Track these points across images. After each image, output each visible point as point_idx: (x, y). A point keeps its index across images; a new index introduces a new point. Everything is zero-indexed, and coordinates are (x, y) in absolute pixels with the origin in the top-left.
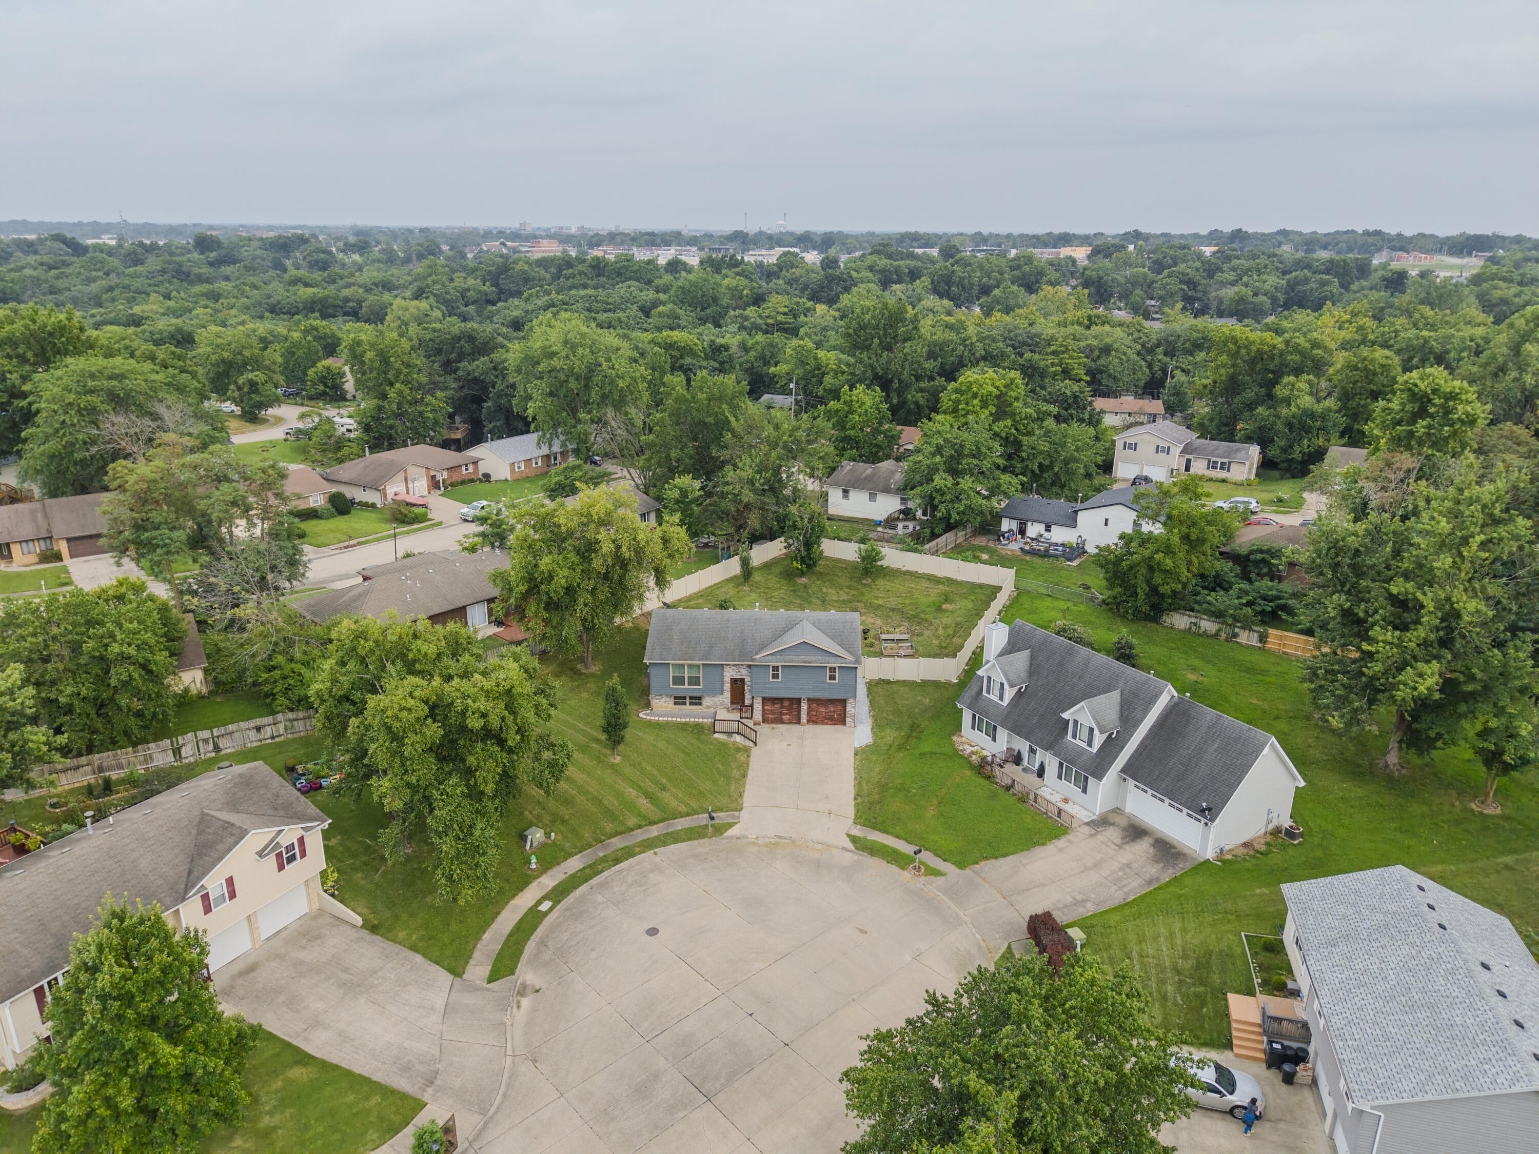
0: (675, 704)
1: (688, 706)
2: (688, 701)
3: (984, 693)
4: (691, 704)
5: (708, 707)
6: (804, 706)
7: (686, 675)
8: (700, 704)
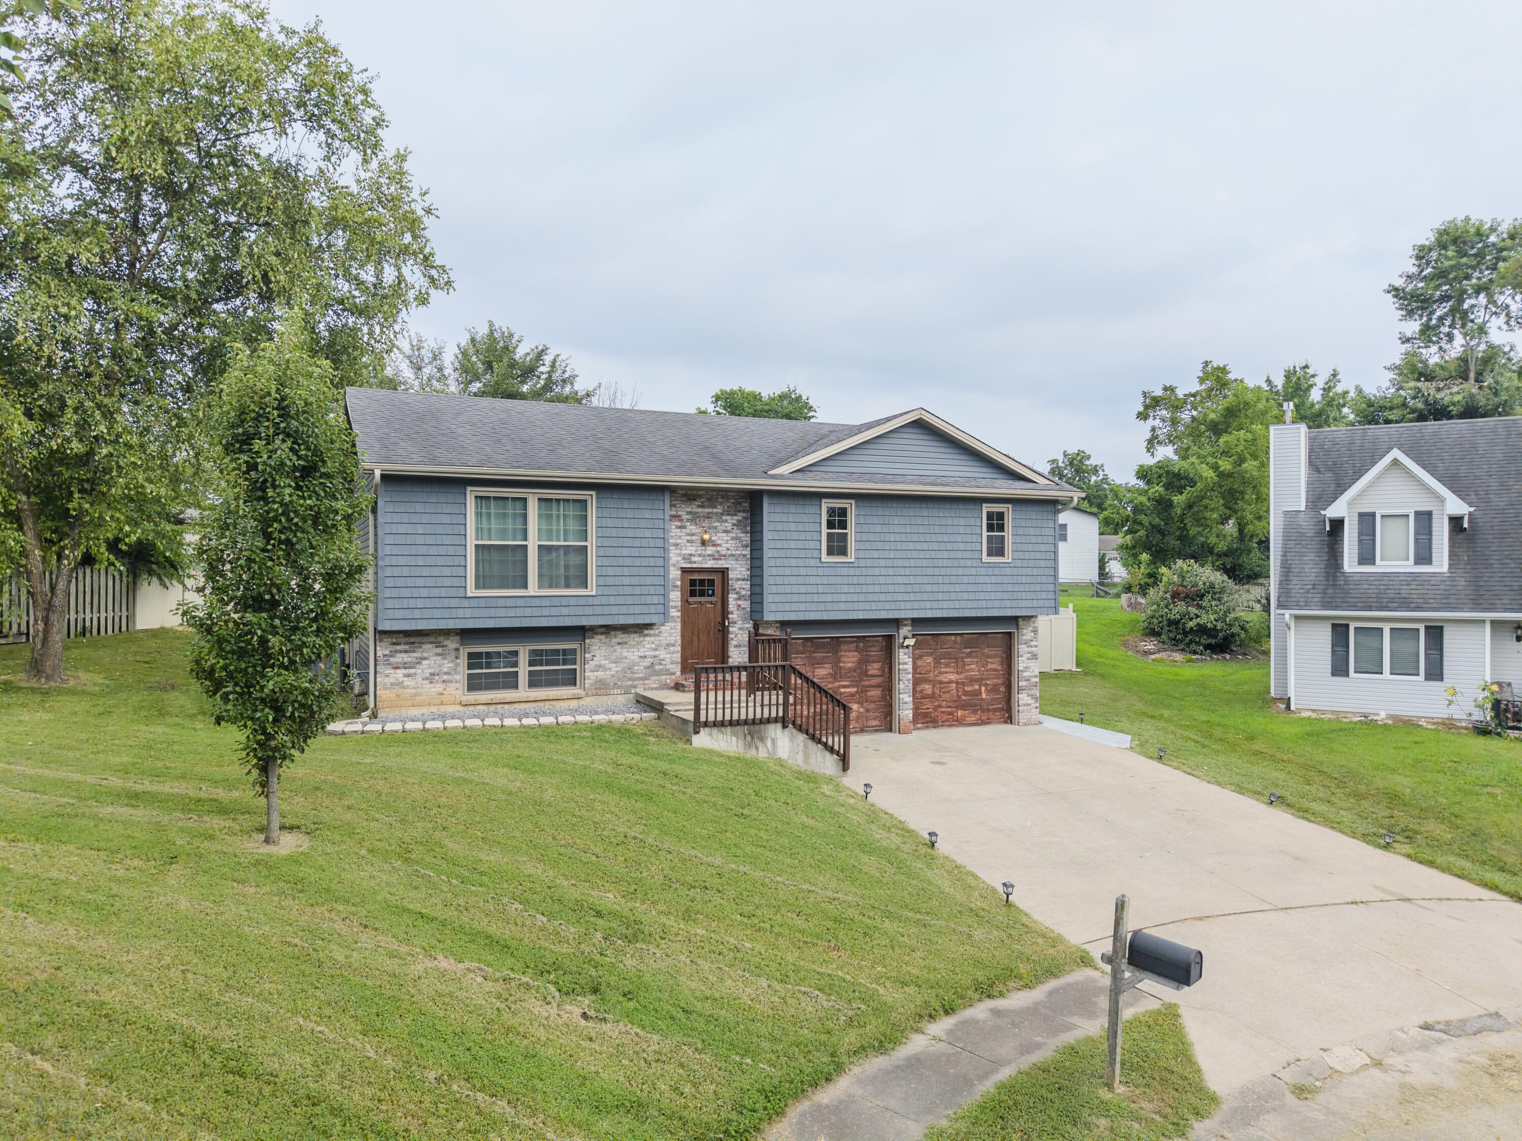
0: (474, 684)
1: (523, 692)
2: (523, 670)
3: (1350, 563)
4: (535, 681)
5: (602, 687)
6: (904, 660)
7: (533, 544)
8: (570, 679)
